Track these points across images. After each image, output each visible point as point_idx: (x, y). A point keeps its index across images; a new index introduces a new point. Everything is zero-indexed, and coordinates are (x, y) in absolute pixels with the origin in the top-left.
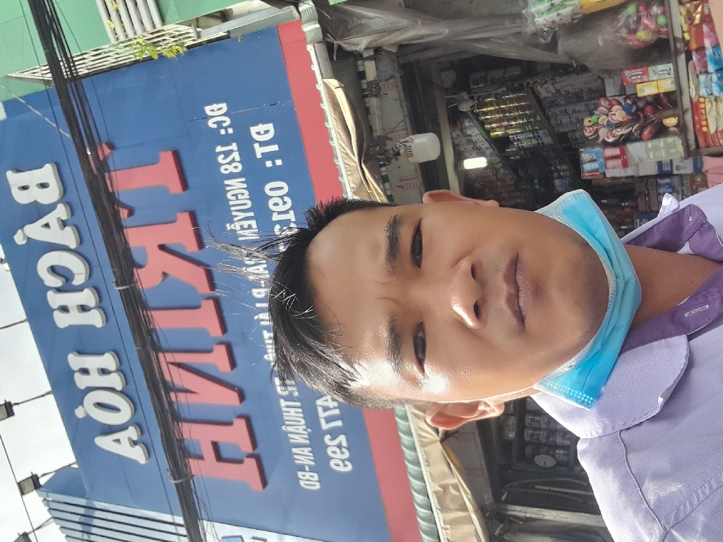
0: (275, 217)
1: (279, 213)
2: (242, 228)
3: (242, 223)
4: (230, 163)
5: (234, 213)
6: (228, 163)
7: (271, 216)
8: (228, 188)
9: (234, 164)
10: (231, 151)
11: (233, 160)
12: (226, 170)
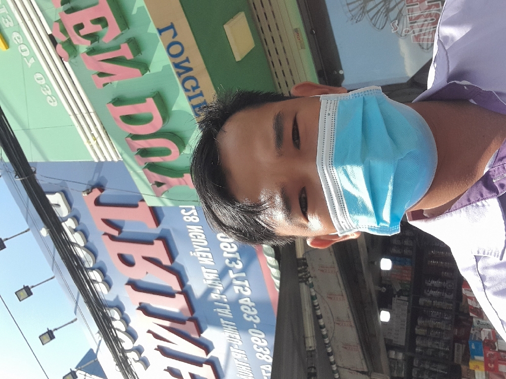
0: (225, 255)
1: (228, 253)
2: (201, 256)
3: (201, 253)
4: (190, 216)
5: (195, 246)
6: (189, 216)
7: (223, 253)
8: (189, 230)
9: (193, 217)
10: (191, 209)
11: (192, 215)
12: (187, 219)
